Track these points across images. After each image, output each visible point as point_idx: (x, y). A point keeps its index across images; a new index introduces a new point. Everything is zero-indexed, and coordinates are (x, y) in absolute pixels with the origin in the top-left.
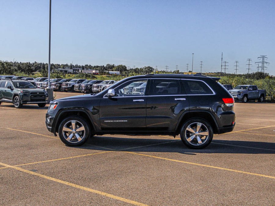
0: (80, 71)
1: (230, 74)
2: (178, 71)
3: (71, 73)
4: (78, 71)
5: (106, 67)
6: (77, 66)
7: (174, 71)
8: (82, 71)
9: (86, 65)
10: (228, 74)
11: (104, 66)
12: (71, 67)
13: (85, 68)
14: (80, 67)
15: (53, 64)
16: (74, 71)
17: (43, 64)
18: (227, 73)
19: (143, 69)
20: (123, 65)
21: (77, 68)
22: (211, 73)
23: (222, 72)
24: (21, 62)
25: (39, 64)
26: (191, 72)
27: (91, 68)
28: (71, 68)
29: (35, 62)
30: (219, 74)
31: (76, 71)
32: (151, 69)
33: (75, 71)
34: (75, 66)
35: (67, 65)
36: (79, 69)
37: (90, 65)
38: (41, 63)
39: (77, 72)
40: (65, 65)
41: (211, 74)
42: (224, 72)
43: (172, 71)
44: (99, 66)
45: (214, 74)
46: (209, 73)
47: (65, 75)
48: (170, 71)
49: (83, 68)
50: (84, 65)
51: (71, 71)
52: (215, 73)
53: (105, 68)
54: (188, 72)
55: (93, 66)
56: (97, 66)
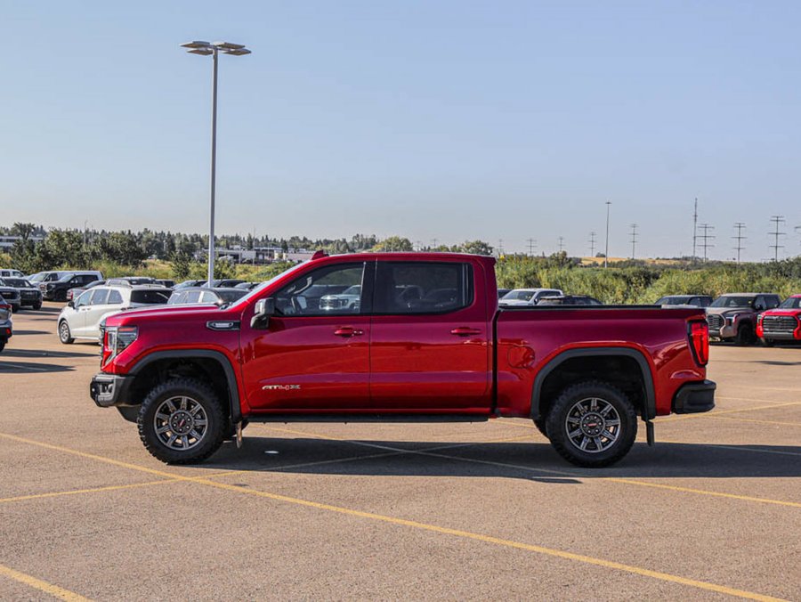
0: (276, 255)
1: (720, 262)
2: (565, 254)
3: (250, 262)
4: (271, 256)
5: (353, 244)
6: (266, 241)
7: (554, 254)
8: (281, 257)
9: (293, 238)
10: (713, 262)
11: (344, 240)
12: (250, 244)
13: (292, 246)
14: (275, 244)
15: (196, 235)
16: (257, 255)
17: (169, 235)
18: (710, 259)
19: (460, 248)
20: (402, 237)
21: (266, 246)
22: (664, 259)
23: (696, 256)
24: (103, 231)
25: (156, 237)
26: (604, 256)
27: (309, 246)
28: (250, 248)
29: (146, 231)
30: (689, 263)
31: (263, 255)
32: (483, 250)
33: (261, 257)
34: (260, 240)
35: (237, 239)
36: (273, 251)
37: (305, 239)
38: (162, 233)
39: (267, 258)
40: (232, 238)
41: (664, 262)
42: (701, 256)
43: (547, 255)
44: (332, 242)
45: (673, 262)
46: (658, 259)
47: (235, 268)
48: (541, 255)
49: (285, 246)
50: (288, 239)
51: (251, 255)
52: (674, 259)
53: (350, 246)
54: (594, 256)
55: (314, 241)
56: (325, 241)
